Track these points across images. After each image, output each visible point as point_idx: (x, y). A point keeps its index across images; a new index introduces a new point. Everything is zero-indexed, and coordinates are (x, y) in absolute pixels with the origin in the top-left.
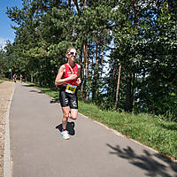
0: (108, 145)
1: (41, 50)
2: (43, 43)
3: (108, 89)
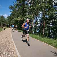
0: (51, 52)
1: (20, 18)
2: (20, 16)
3: (39, 30)
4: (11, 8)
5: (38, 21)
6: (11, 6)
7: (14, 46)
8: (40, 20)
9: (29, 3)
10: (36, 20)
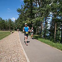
1: (28, 21)
2: (29, 19)
4: (19, 11)
5: (48, 23)
6: (19, 9)
7: (23, 51)
8: (50, 22)
9: (37, 4)
10: (45, 22)
